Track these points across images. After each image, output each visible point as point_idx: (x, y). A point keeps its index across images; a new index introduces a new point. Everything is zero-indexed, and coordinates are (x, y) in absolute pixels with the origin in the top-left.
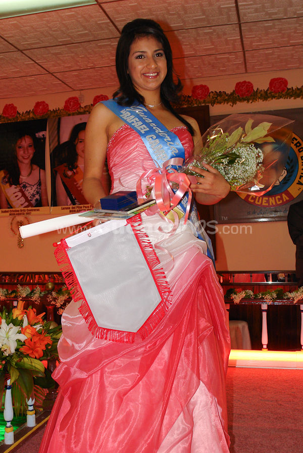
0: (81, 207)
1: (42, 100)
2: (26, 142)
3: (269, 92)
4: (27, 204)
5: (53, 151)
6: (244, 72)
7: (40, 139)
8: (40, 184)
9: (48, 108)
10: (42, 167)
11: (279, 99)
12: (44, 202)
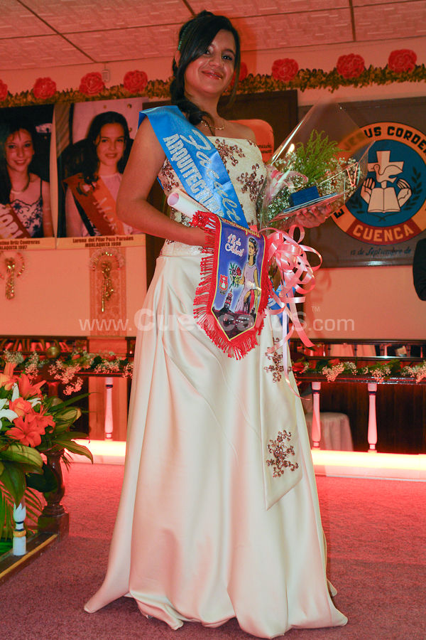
0: (103, 240)
1: (46, 76)
2: (21, 138)
3: (387, 71)
4: (20, 233)
5: (63, 153)
6: (351, 39)
7: (42, 135)
8: (41, 203)
9: (55, 89)
10: (45, 177)
11: (402, 81)
12: (47, 229)
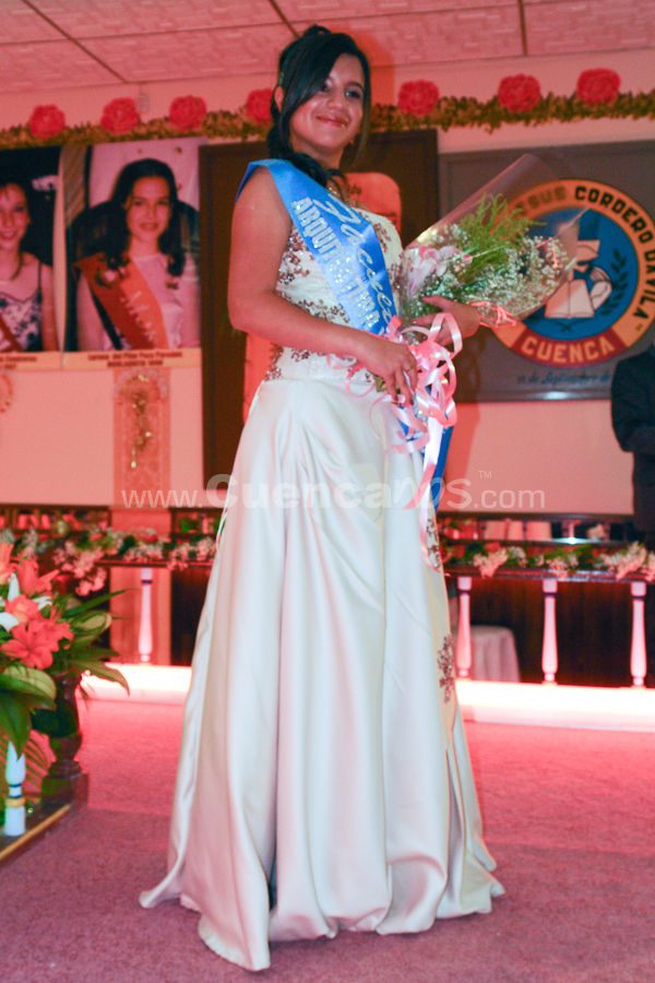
0: (134, 356)
1: (49, 103)
2: (10, 198)
3: (576, 101)
4: (6, 344)
5: (74, 222)
7: (42, 194)
8: (39, 298)
9: (64, 123)
11: (598, 118)
12: (48, 339)
